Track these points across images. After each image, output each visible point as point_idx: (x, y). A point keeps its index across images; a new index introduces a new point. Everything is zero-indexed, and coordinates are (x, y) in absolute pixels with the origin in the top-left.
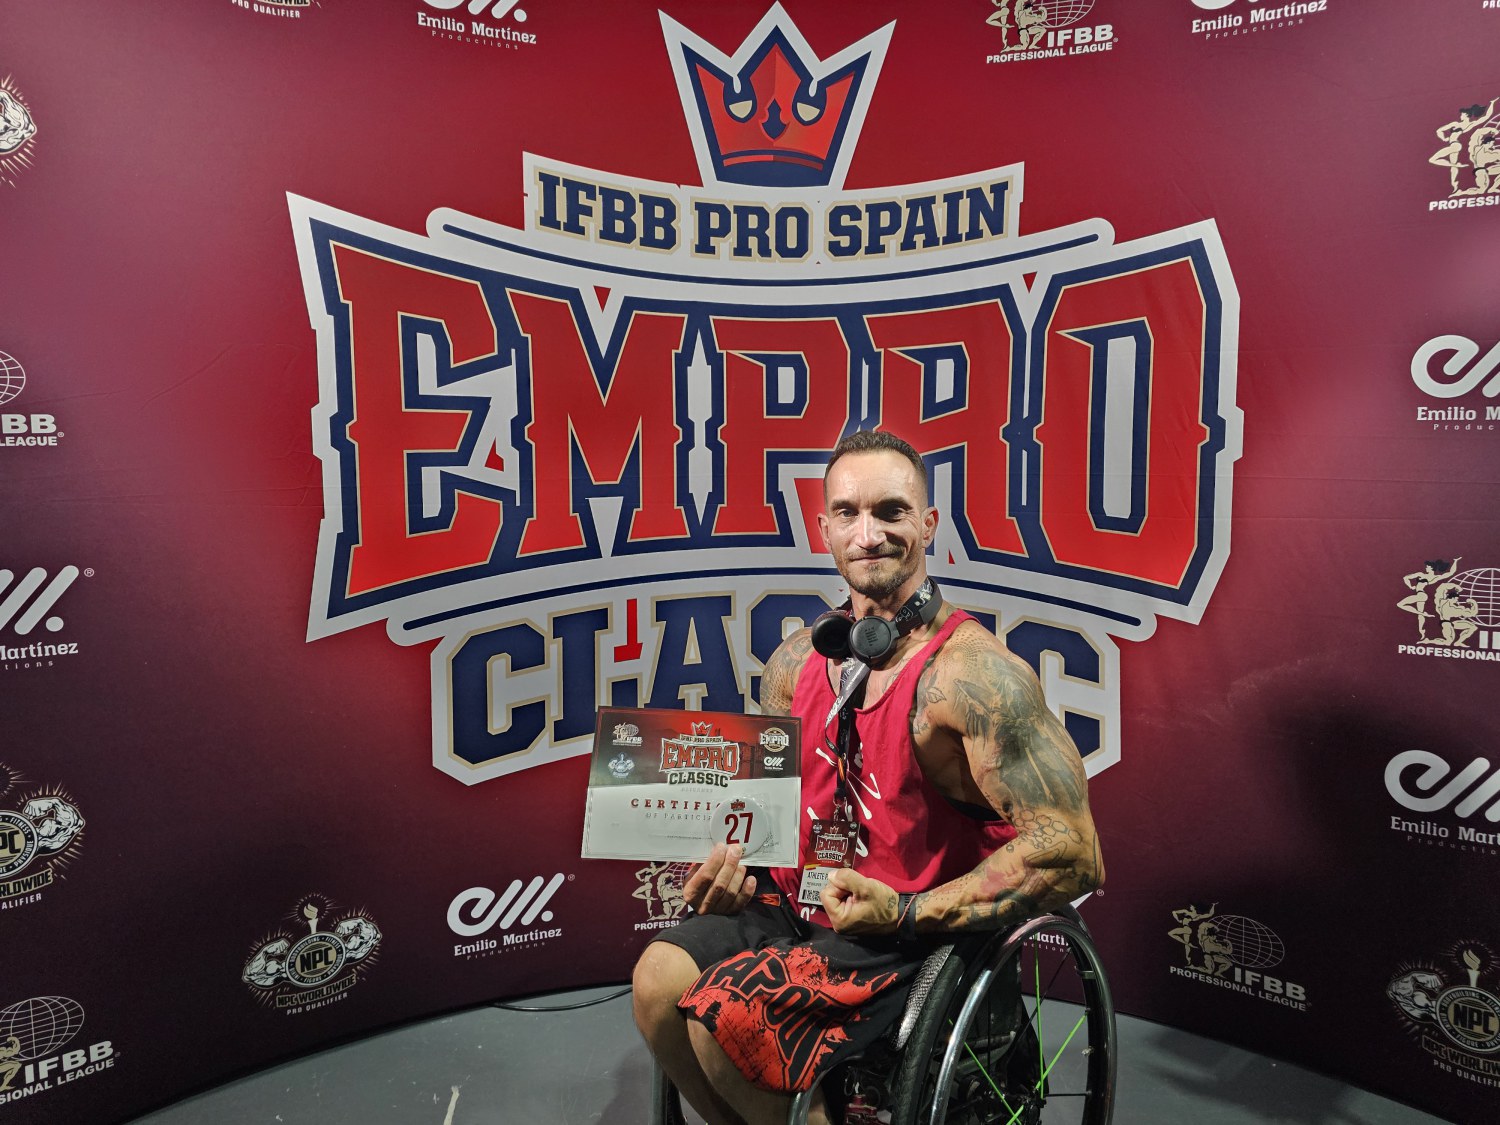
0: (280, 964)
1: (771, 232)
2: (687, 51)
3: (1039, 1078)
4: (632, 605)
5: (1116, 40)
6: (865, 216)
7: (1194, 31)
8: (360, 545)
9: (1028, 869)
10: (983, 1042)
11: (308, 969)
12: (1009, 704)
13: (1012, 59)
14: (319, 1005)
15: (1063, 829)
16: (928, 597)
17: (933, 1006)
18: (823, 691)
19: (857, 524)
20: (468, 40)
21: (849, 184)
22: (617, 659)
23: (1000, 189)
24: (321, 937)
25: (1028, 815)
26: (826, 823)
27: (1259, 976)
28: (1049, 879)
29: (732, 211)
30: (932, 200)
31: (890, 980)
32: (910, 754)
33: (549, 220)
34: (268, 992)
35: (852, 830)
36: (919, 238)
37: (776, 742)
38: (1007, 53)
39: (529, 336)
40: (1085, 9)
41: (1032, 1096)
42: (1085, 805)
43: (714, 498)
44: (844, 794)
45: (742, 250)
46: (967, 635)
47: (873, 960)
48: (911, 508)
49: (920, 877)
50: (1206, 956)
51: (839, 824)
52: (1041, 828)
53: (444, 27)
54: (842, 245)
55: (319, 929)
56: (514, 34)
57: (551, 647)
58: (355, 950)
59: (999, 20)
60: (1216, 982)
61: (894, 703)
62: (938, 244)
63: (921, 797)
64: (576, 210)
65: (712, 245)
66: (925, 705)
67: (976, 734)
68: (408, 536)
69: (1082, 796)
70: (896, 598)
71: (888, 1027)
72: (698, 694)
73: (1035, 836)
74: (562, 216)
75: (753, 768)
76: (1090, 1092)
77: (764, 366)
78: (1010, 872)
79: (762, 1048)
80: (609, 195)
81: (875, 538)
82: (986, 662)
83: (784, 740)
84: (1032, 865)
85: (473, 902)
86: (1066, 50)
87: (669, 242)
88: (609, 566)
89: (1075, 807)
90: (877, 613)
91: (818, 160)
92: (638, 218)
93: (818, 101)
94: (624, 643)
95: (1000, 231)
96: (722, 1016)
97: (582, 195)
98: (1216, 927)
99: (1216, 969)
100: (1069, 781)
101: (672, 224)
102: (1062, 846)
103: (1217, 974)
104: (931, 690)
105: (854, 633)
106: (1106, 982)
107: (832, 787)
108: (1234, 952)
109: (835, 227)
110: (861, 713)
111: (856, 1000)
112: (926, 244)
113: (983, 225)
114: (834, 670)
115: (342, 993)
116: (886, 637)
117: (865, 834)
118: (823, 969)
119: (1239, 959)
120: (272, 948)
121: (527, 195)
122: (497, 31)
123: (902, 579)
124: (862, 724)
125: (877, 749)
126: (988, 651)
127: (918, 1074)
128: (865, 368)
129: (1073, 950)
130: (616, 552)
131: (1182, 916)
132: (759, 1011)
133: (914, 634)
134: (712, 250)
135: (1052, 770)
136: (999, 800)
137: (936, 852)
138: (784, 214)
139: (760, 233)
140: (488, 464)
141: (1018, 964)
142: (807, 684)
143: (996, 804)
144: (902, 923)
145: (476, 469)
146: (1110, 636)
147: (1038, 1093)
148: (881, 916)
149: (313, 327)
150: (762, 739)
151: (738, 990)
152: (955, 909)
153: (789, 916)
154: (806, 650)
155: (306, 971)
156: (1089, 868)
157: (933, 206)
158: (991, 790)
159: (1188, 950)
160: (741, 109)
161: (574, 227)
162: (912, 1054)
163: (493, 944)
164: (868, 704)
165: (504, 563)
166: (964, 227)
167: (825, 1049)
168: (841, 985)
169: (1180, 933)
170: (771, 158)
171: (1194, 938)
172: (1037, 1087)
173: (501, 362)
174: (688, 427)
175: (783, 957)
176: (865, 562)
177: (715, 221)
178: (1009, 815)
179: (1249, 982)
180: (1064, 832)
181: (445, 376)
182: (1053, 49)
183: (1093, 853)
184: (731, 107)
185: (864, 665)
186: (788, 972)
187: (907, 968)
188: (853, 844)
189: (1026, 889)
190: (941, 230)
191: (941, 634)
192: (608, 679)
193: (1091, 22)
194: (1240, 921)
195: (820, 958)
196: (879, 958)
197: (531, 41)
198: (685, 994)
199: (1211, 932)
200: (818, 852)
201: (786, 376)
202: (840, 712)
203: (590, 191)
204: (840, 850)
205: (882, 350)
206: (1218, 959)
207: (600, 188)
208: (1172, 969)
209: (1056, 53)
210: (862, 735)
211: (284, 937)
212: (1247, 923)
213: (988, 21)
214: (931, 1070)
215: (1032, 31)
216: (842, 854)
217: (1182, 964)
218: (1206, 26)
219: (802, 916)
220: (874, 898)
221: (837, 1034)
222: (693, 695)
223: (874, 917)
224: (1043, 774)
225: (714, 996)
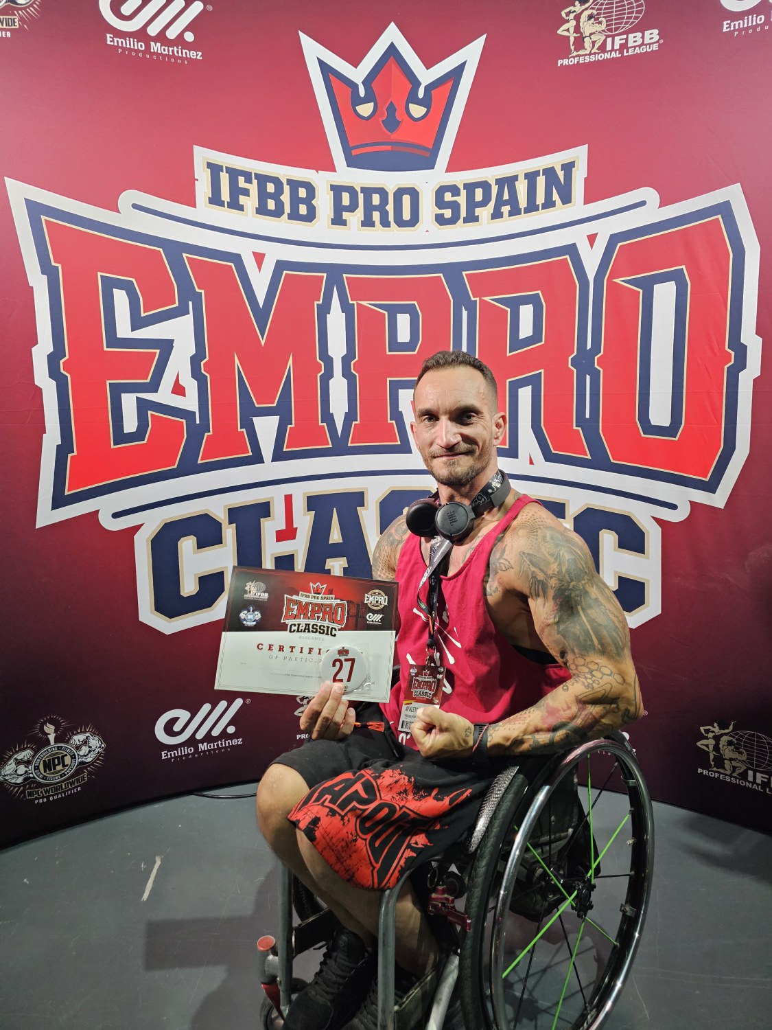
0: (28, 767)
1: (390, 208)
2: (322, 64)
3: (590, 868)
4: (288, 499)
5: (661, 41)
6: (463, 193)
7: (725, 30)
8: (75, 453)
9: (580, 705)
10: (545, 838)
11: (50, 770)
12: (564, 570)
13: (578, 62)
14: (60, 796)
15: (609, 672)
16: (499, 485)
17: (500, 816)
18: (418, 563)
19: (437, 428)
20: (148, 56)
21: (450, 169)
22: (278, 540)
23: (568, 167)
24: (58, 747)
25: (580, 661)
26: (421, 669)
27: (767, 777)
28: (597, 713)
29: (359, 190)
30: (515, 178)
31: (465, 795)
32: (485, 612)
33: (215, 200)
34: (20, 787)
35: (440, 673)
36: (506, 209)
37: (377, 602)
38: (574, 57)
39: (202, 291)
40: (636, 18)
41: (584, 882)
42: (627, 653)
43: (350, 417)
44: (434, 644)
45: (367, 222)
46: (530, 515)
47: (452, 779)
48: (481, 413)
49: (494, 710)
50: (725, 761)
51: (430, 668)
52: (591, 672)
53: (128, 46)
54: (446, 216)
55: (56, 741)
56: (184, 51)
57: (227, 530)
58: (85, 756)
59: (568, 30)
60: (733, 780)
61: (472, 570)
62: (520, 214)
63: (494, 645)
64: (236, 191)
65: (344, 218)
66: (497, 573)
67: (538, 595)
68: (113, 447)
69: (624, 645)
70: (472, 487)
71: (463, 834)
72: (340, 565)
73: (586, 678)
74: (225, 196)
75: (357, 622)
76: (633, 873)
77: (386, 313)
78: (565, 707)
79: (354, 855)
80: (263, 179)
81: (452, 439)
82: (544, 537)
83: (383, 600)
84: (583, 702)
85: (175, 720)
86: (621, 52)
87: (311, 216)
88: (269, 469)
89: (619, 654)
90: (458, 499)
91: (427, 149)
92: (286, 198)
93: (425, 102)
94: (284, 527)
95: (570, 201)
96: (321, 828)
97: (241, 180)
98: (734, 740)
99: (734, 771)
100: (614, 633)
101: (313, 202)
102: (608, 687)
103: (733, 775)
104: (502, 561)
105: (439, 516)
106: (646, 789)
107: (426, 638)
108: (748, 759)
109: (440, 203)
110: (445, 579)
111: (437, 813)
112: (511, 214)
113: (556, 196)
114: (426, 546)
115: (77, 787)
116: (464, 518)
117: (450, 676)
118: (410, 788)
119: (752, 764)
120: (20, 756)
121: (197, 180)
122: (171, 49)
123: (478, 472)
124: (447, 588)
125: (458, 608)
126: (547, 527)
127: (486, 873)
128: (465, 313)
129: (620, 764)
130: (274, 460)
131: (707, 731)
132: (353, 823)
133: (486, 516)
134: (344, 223)
135: (600, 625)
136: (557, 649)
137: (508, 689)
138: (400, 193)
139: (382, 208)
140: (174, 392)
141: (575, 776)
142: (406, 559)
143: (555, 653)
144: (476, 749)
145: (164, 395)
146: (655, 519)
147: (589, 880)
148: (460, 744)
149: (30, 285)
150: (366, 599)
151: (335, 807)
152: (520, 738)
153: (390, 741)
154: (404, 533)
155: (48, 772)
156: (630, 704)
157: (516, 183)
158: (550, 641)
159: (712, 757)
160: (366, 110)
161: (235, 205)
162: (482, 856)
163: (191, 750)
164: (451, 573)
165: (189, 467)
166: (540, 199)
167: (409, 853)
168: (423, 801)
169: (706, 744)
170: (389, 148)
171: (716, 748)
172: (589, 875)
173: (181, 311)
174: (329, 362)
175: (376, 778)
176: (445, 459)
177: (346, 199)
178: (564, 660)
179: (759, 781)
180: (610, 675)
181: (137, 323)
182: (611, 51)
183: (634, 692)
184: (357, 108)
185: (448, 541)
186: (379, 791)
187: (479, 786)
188: (439, 683)
189: (578, 722)
190: (523, 203)
191: (509, 515)
192: (272, 555)
193: (641, 28)
194: (753, 735)
195: (407, 778)
196: (457, 777)
197: (198, 58)
198: (294, 809)
199: (730, 743)
200: (414, 691)
201: (403, 321)
202: (430, 577)
203: (248, 176)
204: (430, 690)
205: (478, 299)
206: (734, 764)
207: (255, 174)
208: (700, 771)
209: (613, 55)
210: (446, 596)
211: (29, 747)
212: (759, 737)
213: (559, 32)
214: (498, 868)
215: (594, 38)
216: (432, 693)
217: (708, 767)
218: (735, 25)
219: (400, 741)
220: (454, 730)
221: (420, 840)
222: (337, 566)
223: (454, 745)
224: (593, 628)
225: (314, 811)
